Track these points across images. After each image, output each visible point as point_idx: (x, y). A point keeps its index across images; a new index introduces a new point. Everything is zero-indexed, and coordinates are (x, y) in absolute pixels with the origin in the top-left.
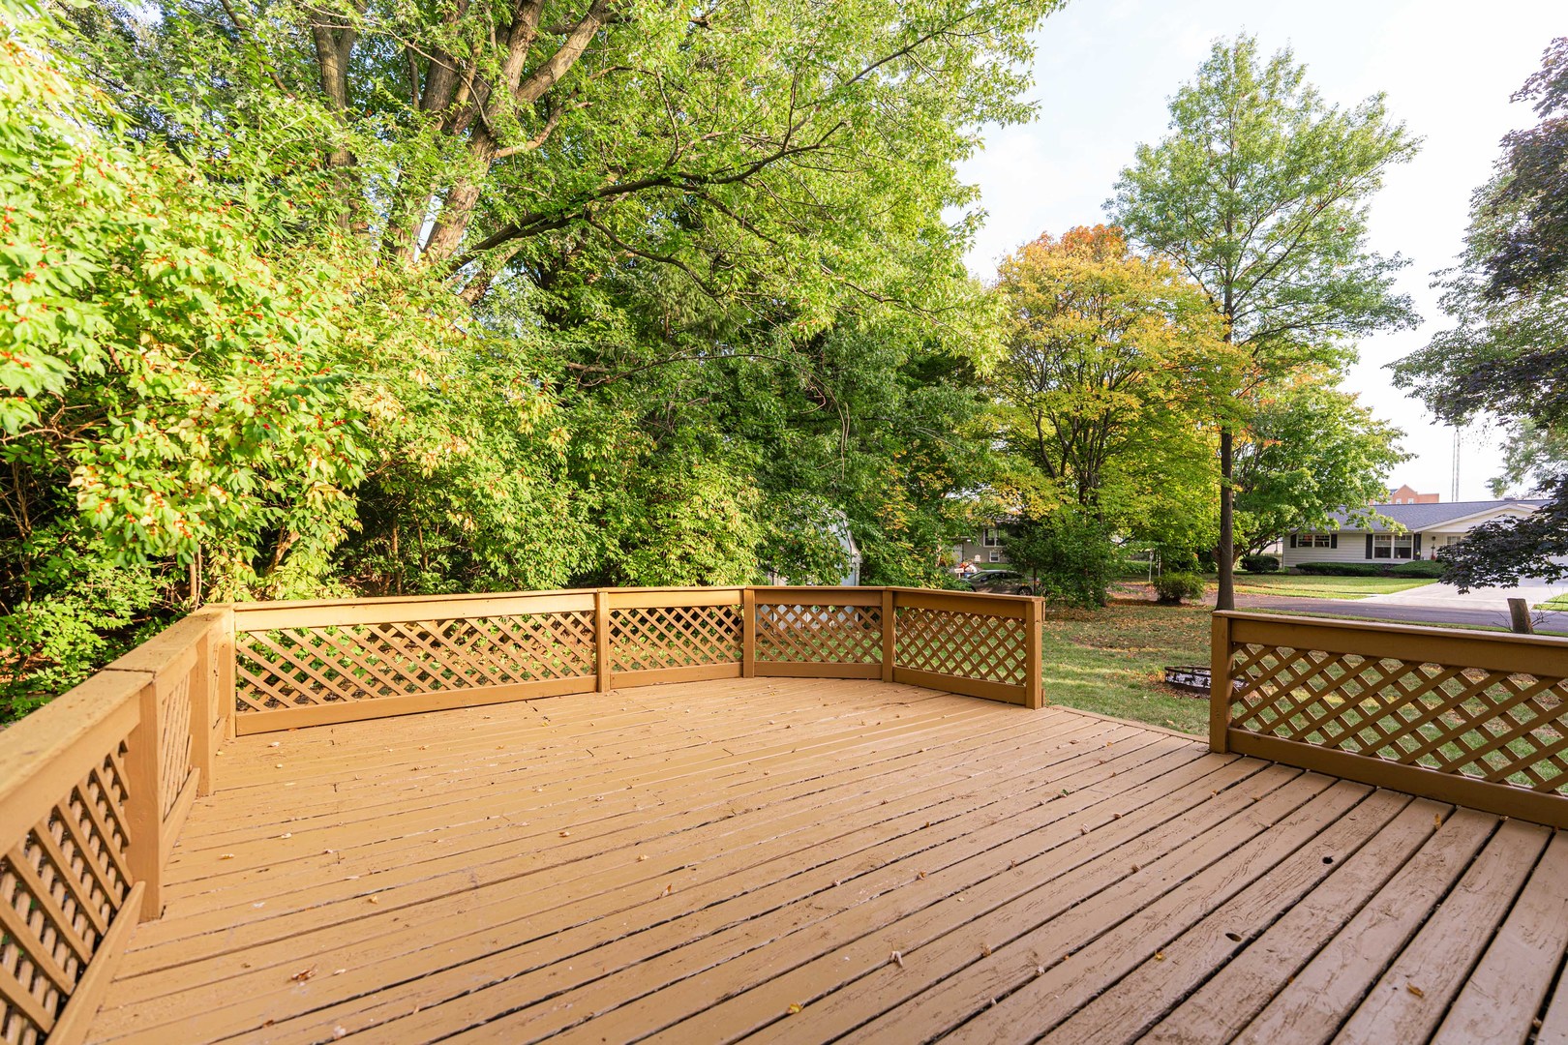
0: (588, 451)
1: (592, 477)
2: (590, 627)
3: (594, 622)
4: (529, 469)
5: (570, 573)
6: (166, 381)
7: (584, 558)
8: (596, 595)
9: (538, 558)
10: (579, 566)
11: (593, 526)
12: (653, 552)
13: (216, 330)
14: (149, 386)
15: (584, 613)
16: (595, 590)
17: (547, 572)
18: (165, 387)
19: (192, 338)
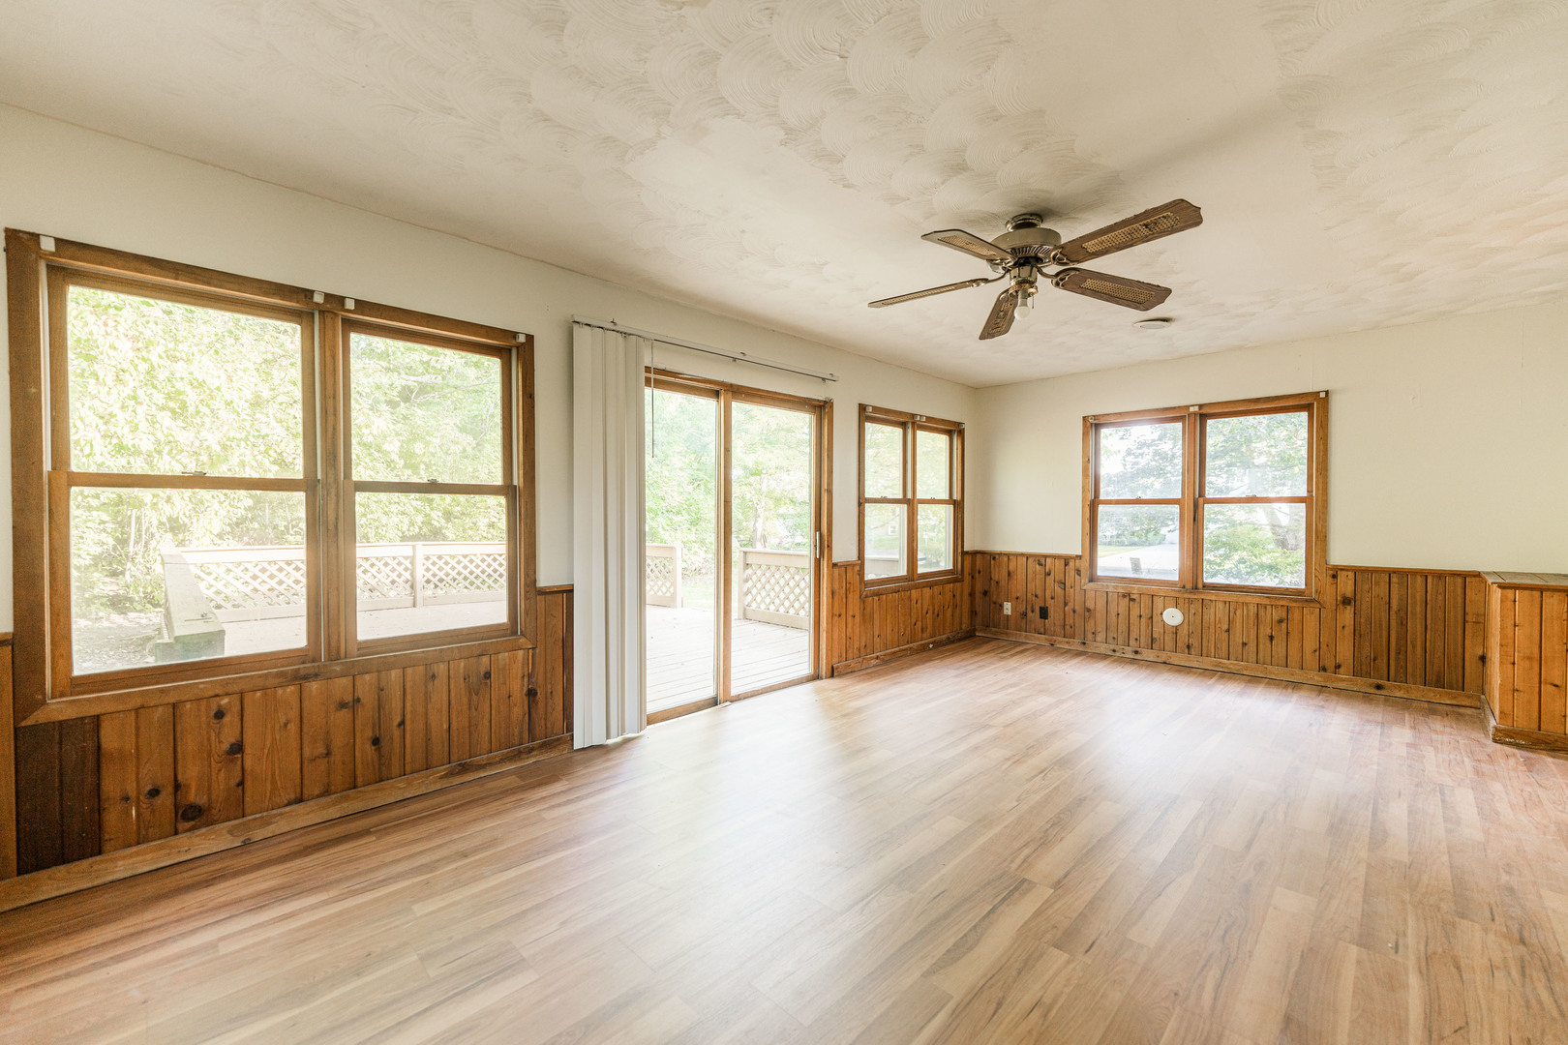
0: (418, 448)
1: (423, 466)
2: (410, 566)
3: (412, 563)
4: (371, 465)
5: (401, 535)
6: (173, 433)
7: (412, 524)
8: (414, 546)
9: (376, 524)
10: (409, 530)
11: (419, 503)
12: (468, 522)
13: (193, 404)
14: (166, 436)
15: (406, 558)
16: (413, 543)
17: (383, 533)
18: (173, 436)
19: (179, 408)
